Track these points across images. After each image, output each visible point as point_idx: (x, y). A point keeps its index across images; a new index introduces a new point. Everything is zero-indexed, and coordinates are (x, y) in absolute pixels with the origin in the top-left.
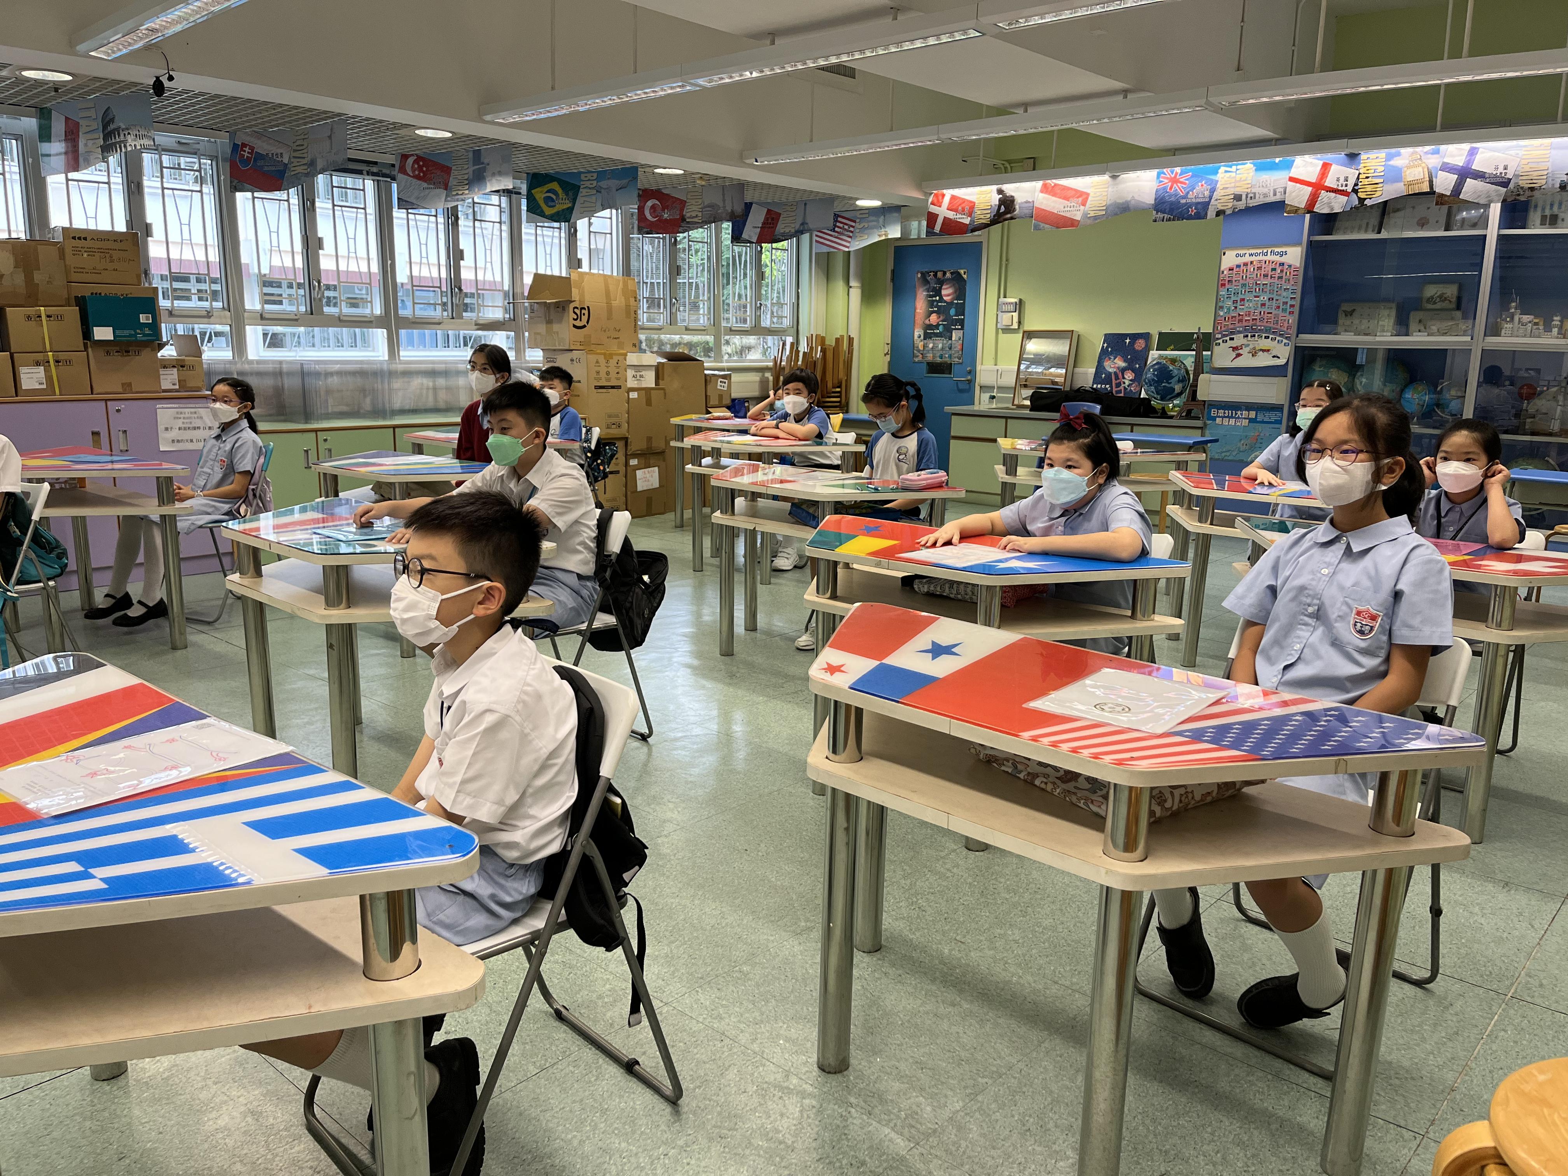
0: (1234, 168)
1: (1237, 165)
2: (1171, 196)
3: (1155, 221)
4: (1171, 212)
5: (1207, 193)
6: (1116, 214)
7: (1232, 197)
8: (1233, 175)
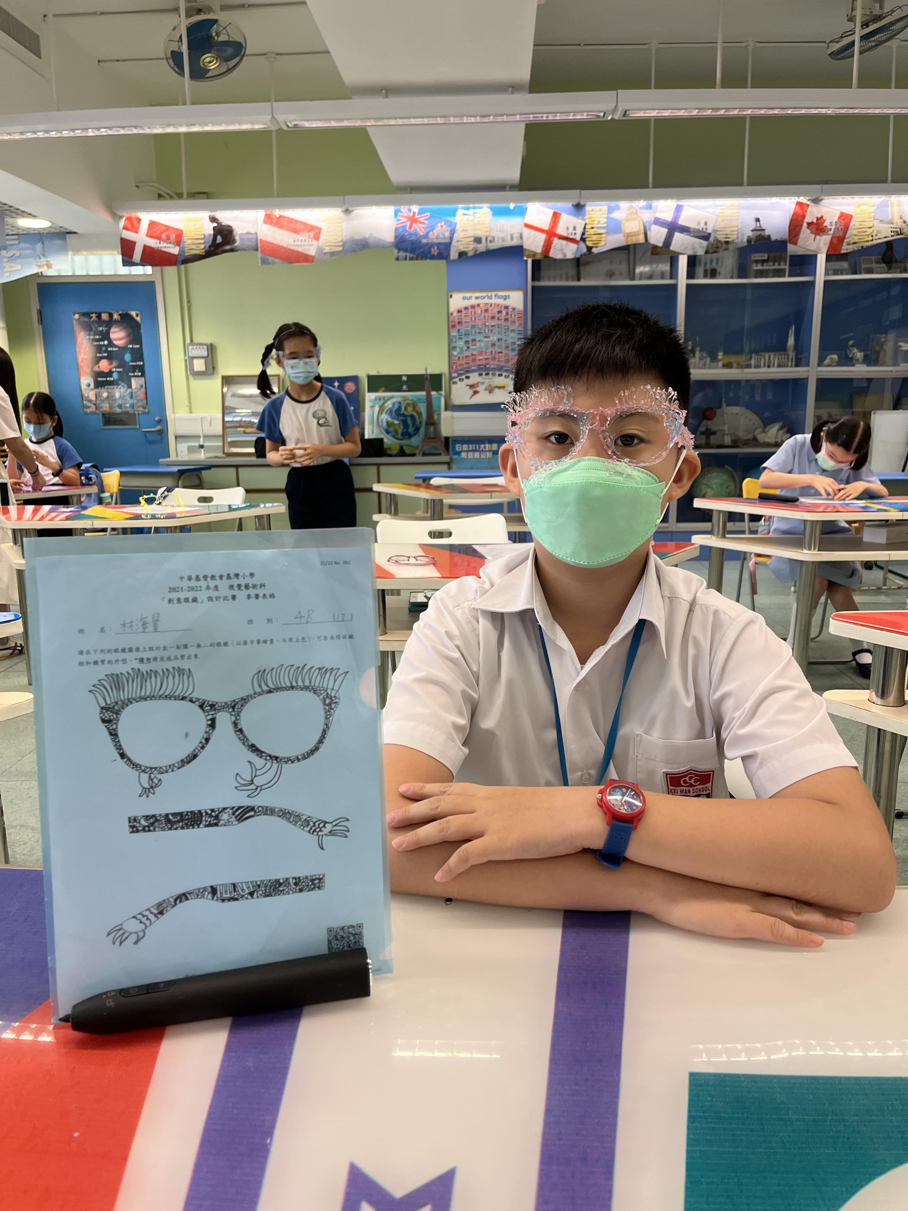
0: (471, 211)
1: (474, 208)
2: (411, 235)
3: (397, 259)
4: (413, 250)
5: (447, 234)
6: (354, 251)
7: (472, 239)
8: (471, 218)
